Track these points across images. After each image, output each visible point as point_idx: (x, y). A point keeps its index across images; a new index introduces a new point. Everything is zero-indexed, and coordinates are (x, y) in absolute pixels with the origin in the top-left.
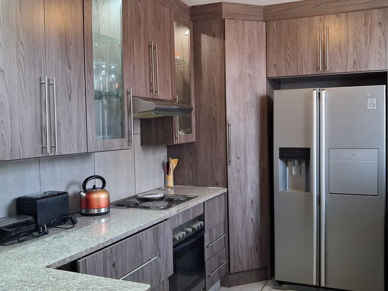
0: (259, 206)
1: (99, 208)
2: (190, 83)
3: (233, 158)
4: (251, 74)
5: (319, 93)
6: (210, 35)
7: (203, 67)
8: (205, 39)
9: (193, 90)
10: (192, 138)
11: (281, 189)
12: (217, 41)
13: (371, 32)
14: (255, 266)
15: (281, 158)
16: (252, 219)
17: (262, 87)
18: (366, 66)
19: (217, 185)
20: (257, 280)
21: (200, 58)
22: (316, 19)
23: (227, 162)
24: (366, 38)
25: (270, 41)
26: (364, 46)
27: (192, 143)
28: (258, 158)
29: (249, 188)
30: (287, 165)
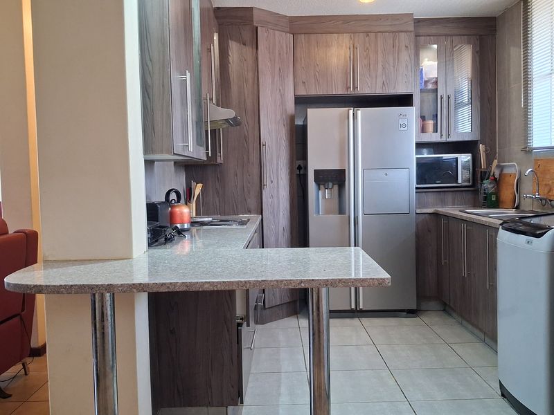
0: (289, 235)
3: (267, 181)
4: (282, 90)
5: (353, 113)
6: (240, 43)
7: (231, 79)
8: (234, 47)
12: (248, 51)
13: (398, 55)
14: (287, 300)
15: (316, 180)
17: (290, 106)
18: (394, 88)
19: (250, 212)
20: (288, 315)
21: (228, 67)
22: (347, 36)
23: (261, 186)
24: (394, 59)
25: (298, 55)
26: (392, 68)
28: (288, 183)
29: (281, 214)
30: (319, 189)
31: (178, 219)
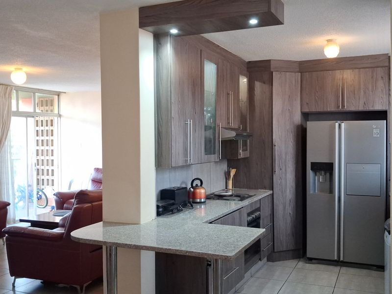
0: (294, 204)
1: (201, 199)
2: (247, 115)
3: (277, 169)
4: (291, 110)
5: (340, 124)
6: (261, 82)
7: (256, 105)
8: (258, 85)
9: (248, 120)
10: (247, 154)
11: (311, 192)
12: (266, 87)
13: (376, 83)
14: (291, 247)
15: (312, 169)
16: (290, 214)
17: (298, 118)
18: (373, 107)
19: (265, 188)
20: (293, 258)
22: (338, 72)
23: (273, 171)
24: (373, 87)
25: (304, 86)
26: (371, 92)
27: (247, 158)
28: (294, 170)
29: (288, 191)
30: (316, 175)
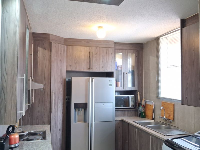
0: (62, 132)
3: (53, 109)
4: (61, 68)
5: (91, 79)
6: (43, 48)
7: (39, 64)
8: (40, 50)
12: (47, 52)
16: (59, 139)
18: (107, 69)
19: (44, 123)
21: (37, 59)
22: (88, 48)
23: (50, 111)
25: (68, 54)
28: (62, 108)
29: (59, 123)
30: (76, 111)
31: (13, 142)
